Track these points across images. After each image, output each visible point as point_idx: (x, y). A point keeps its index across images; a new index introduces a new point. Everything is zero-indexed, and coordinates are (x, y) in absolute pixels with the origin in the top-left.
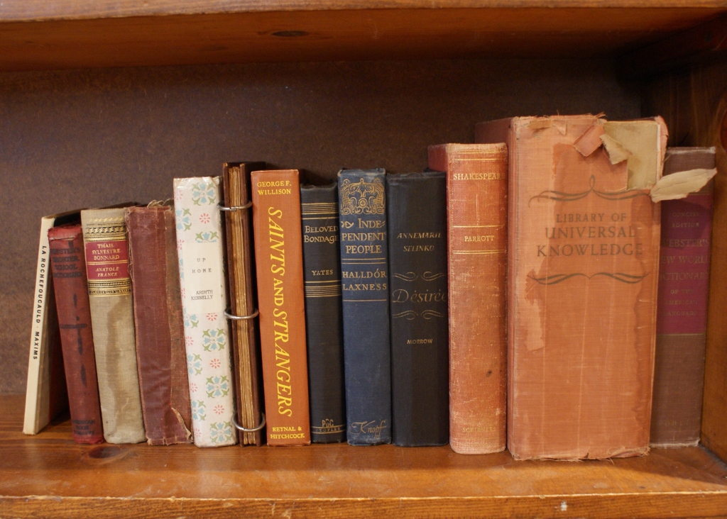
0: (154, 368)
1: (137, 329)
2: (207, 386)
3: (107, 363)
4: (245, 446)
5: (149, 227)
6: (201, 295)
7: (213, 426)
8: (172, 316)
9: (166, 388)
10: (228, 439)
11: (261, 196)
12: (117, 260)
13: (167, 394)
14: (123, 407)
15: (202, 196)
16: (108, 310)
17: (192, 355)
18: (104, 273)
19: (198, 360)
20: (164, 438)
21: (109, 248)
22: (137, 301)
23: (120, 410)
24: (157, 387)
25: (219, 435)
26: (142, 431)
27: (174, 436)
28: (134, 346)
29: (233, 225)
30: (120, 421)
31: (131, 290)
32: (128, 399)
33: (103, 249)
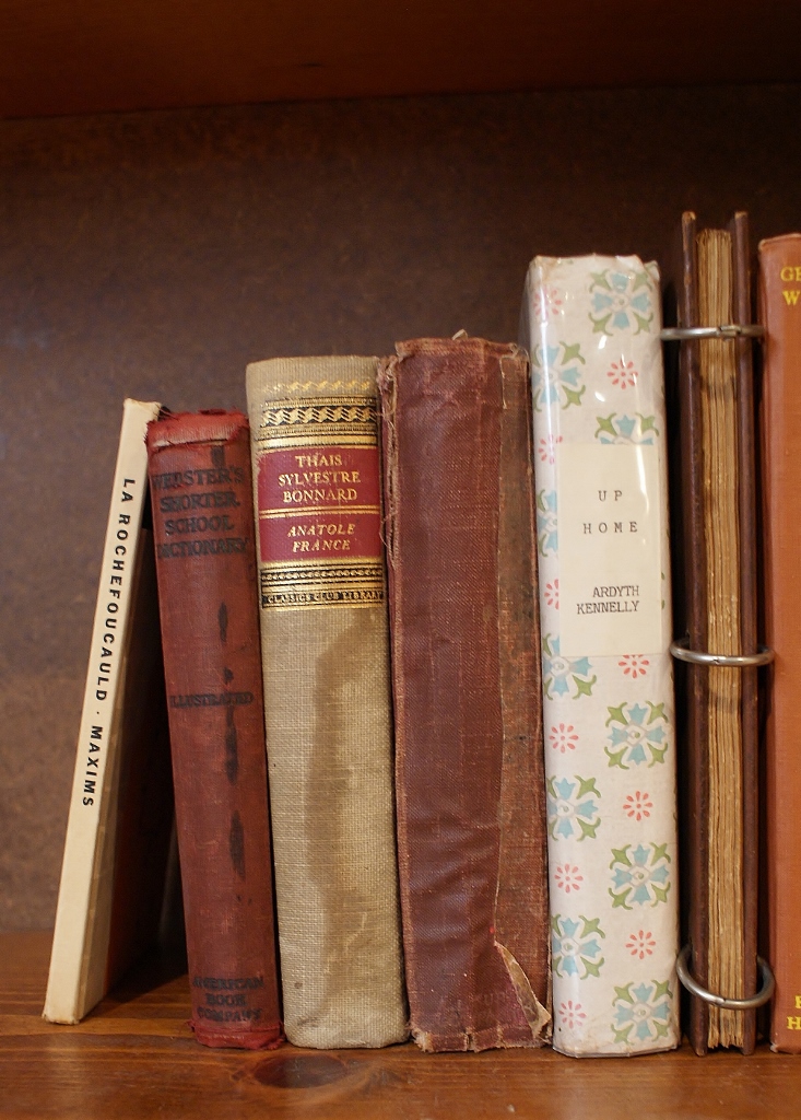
0: (450, 821)
1: (400, 707)
2: (613, 873)
3: (309, 809)
4: (710, 1051)
5: (458, 396)
6: (606, 599)
7: (622, 993)
8: (509, 665)
9: (483, 882)
10: (662, 1031)
11: (789, 309)
12: (350, 503)
13: (482, 901)
14: (350, 939)
15: (616, 308)
16: (319, 650)
17: (571, 780)
18: (312, 540)
19: (590, 795)
20: (469, 1030)
21: (329, 469)
22: (405, 624)
23: (341, 949)
24: (452, 881)
25: (637, 1019)
26: (398, 1012)
27: (494, 1025)
28: (388, 762)
29: (704, 394)
30: (339, 980)
31: (385, 596)
32: (364, 917)
33: (313, 469)
